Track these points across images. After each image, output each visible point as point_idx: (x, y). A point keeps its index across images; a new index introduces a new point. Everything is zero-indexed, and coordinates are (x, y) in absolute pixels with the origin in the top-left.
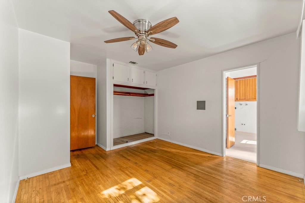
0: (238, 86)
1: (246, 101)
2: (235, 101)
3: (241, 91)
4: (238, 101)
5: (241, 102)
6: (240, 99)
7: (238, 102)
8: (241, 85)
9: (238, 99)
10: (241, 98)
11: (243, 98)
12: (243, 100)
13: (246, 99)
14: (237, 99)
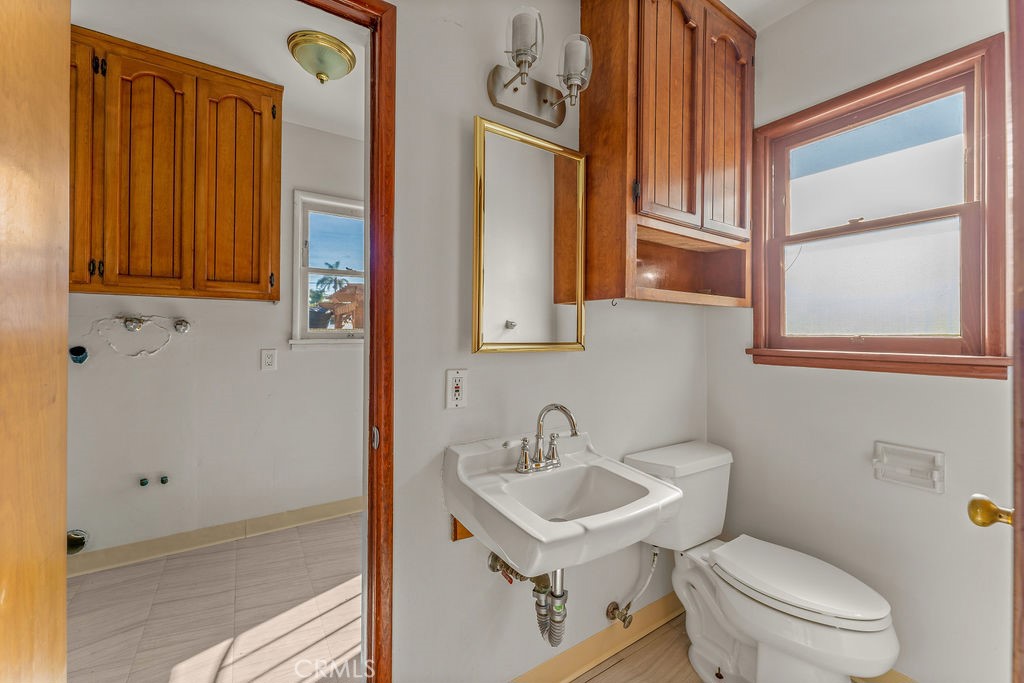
0: (114, 145)
1: (183, 292)
2: (76, 284)
3: (141, 199)
4: (109, 287)
5: (137, 304)
6: (126, 273)
7: (101, 303)
8: (142, 148)
9: (113, 263)
10: (141, 264)
11: (162, 264)
12: (154, 283)
13: (188, 272)
14: (96, 268)
